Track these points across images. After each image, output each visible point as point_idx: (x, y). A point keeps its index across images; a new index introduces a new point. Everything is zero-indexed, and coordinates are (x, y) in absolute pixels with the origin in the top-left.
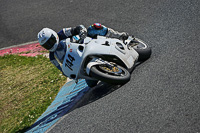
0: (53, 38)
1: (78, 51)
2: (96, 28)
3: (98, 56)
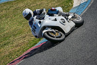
0: (30, 14)
3: (49, 27)
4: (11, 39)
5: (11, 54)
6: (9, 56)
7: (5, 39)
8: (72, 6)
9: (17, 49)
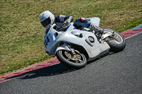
1: (54, 37)
2: (81, 20)
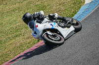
4: (23, 31)
5: (21, 45)
6: (20, 48)
7: (17, 31)
8: (84, 2)
9: (28, 41)
